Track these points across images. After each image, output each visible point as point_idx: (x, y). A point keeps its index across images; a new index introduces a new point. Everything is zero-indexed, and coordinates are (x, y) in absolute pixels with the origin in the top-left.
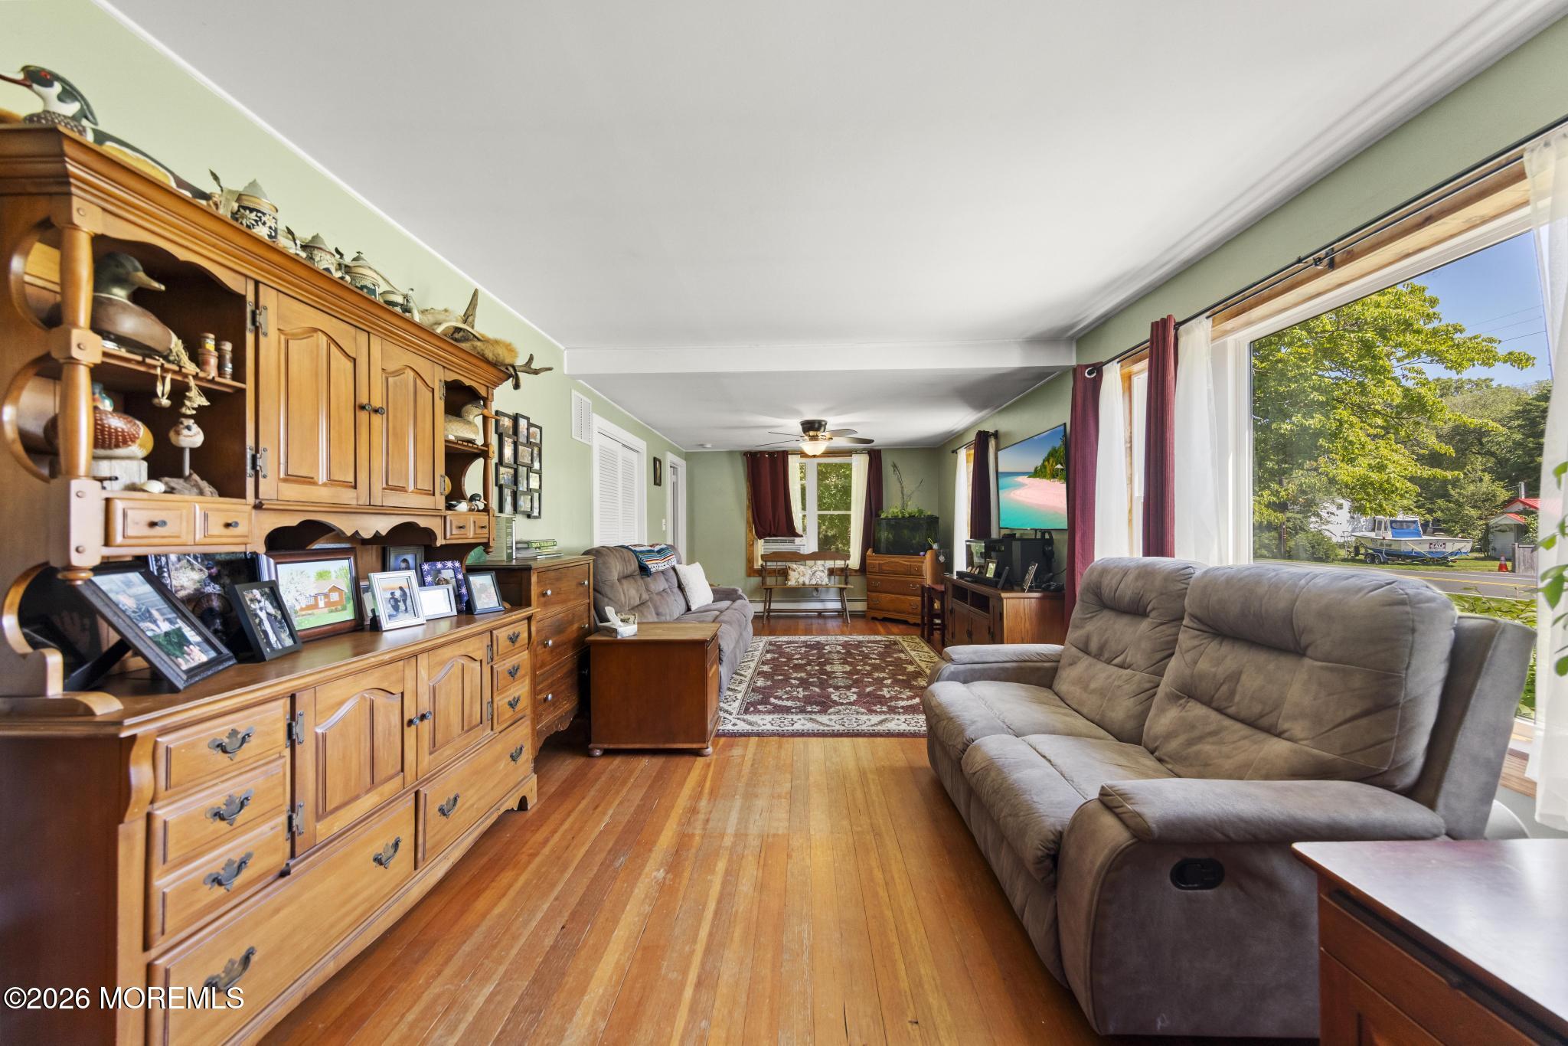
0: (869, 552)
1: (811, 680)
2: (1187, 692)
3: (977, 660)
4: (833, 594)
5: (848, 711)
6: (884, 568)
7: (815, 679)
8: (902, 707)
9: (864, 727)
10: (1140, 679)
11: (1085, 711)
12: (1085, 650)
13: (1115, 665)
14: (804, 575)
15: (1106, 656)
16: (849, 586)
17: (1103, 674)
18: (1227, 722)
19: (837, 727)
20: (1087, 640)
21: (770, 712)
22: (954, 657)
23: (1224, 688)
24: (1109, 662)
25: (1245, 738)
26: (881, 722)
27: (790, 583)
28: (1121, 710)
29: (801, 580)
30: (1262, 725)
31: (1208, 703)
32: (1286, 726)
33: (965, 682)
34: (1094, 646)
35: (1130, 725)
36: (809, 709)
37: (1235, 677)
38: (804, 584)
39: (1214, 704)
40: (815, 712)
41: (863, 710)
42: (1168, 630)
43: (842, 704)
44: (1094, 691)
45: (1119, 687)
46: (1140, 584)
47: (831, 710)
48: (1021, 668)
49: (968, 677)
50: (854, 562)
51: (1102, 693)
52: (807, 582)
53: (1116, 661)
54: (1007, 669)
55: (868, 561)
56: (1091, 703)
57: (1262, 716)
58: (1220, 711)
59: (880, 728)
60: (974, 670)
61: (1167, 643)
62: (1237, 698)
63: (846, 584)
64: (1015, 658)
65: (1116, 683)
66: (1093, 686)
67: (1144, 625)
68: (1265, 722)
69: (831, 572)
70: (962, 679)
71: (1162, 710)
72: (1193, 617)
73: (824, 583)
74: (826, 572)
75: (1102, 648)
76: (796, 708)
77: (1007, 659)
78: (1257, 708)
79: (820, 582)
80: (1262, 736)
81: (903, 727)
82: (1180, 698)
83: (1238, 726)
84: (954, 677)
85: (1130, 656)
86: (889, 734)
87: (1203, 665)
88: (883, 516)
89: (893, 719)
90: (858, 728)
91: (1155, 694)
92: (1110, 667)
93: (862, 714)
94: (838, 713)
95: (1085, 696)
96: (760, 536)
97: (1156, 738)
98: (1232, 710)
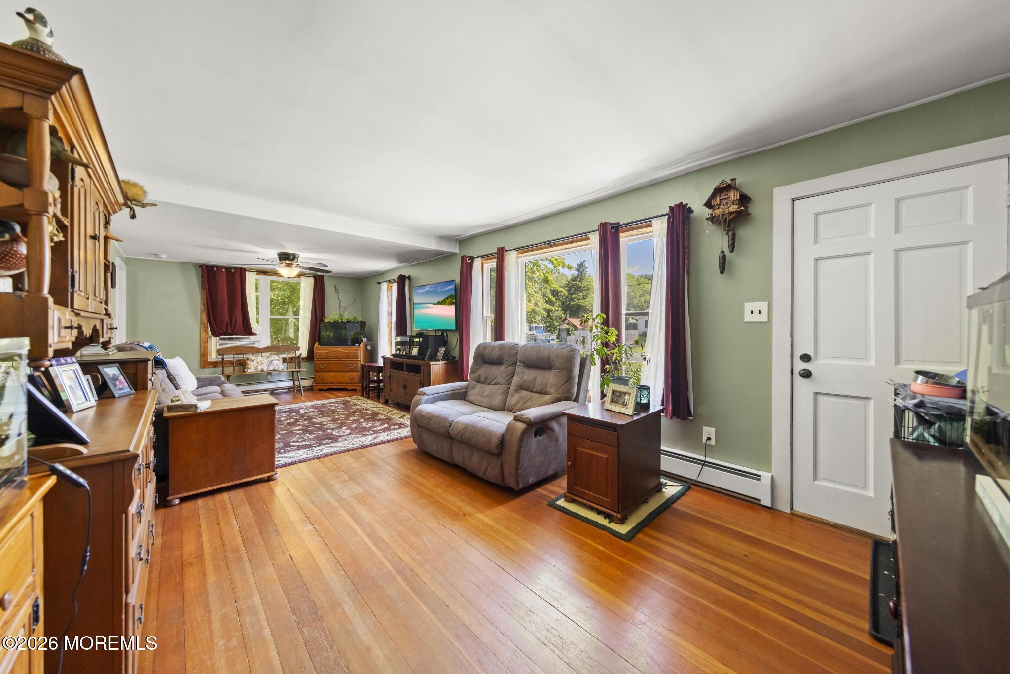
0: (316, 345)
1: (309, 429)
2: (521, 387)
3: (436, 392)
4: (284, 376)
5: (350, 438)
6: (329, 355)
7: (312, 428)
8: (381, 430)
9: (366, 443)
10: (503, 387)
11: (483, 404)
12: (479, 381)
13: (492, 385)
14: (262, 364)
15: (488, 382)
16: (301, 369)
17: (488, 389)
18: (533, 394)
19: (351, 446)
20: (479, 377)
21: (295, 450)
22: (426, 392)
23: (532, 383)
24: (489, 384)
25: (538, 397)
26: (375, 438)
27: (249, 370)
28: (497, 401)
29: (260, 368)
30: (542, 392)
31: (527, 390)
32: (549, 390)
33: (432, 403)
34: (482, 379)
35: (501, 405)
36: (324, 442)
37: (534, 379)
38: (262, 371)
39: (529, 390)
40: (329, 443)
41: (360, 436)
42: (511, 368)
43: (344, 436)
44: (486, 396)
45: (495, 392)
46: (500, 352)
47: (340, 440)
48: (454, 394)
49: (433, 401)
50: (303, 351)
51: (489, 396)
52: (265, 369)
53: (492, 383)
54: (448, 394)
55: (315, 351)
56: (485, 401)
57: (543, 389)
58: (531, 391)
59: (375, 441)
60: (435, 397)
61: (511, 372)
62: (536, 386)
63: (300, 367)
64: (451, 390)
65: (494, 391)
66: (485, 394)
67: (502, 367)
68: (543, 391)
69: (284, 360)
70: (430, 402)
71: (513, 396)
72: (521, 362)
73: (280, 369)
74: (281, 360)
75: (486, 379)
76: (315, 443)
77: (448, 390)
78: (541, 387)
79: (276, 368)
80: (543, 395)
81: (388, 438)
82: (519, 390)
83: (536, 394)
84: (427, 402)
85: (498, 380)
86: (383, 442)
87: (526, 377)
88: (326, 320)
89: (380, 436)
90: (364, 443)
91: (508, 392)
92: (490, 386)
93: (361, 437)
94: (345, 439)
95: (482, 399)
96: (215, 334)
97: (512, 406)
98: (534, 390)
